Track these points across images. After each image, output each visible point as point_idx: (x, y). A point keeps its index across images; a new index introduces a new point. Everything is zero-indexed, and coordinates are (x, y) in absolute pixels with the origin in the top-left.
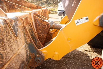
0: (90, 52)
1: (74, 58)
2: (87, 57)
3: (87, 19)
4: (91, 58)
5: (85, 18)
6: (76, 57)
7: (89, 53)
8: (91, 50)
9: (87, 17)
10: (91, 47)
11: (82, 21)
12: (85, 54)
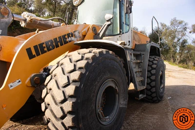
3: (20, 81)
5: (18, 81)
7: (16, 128)
9: (19, 80)
11: (16, 84)
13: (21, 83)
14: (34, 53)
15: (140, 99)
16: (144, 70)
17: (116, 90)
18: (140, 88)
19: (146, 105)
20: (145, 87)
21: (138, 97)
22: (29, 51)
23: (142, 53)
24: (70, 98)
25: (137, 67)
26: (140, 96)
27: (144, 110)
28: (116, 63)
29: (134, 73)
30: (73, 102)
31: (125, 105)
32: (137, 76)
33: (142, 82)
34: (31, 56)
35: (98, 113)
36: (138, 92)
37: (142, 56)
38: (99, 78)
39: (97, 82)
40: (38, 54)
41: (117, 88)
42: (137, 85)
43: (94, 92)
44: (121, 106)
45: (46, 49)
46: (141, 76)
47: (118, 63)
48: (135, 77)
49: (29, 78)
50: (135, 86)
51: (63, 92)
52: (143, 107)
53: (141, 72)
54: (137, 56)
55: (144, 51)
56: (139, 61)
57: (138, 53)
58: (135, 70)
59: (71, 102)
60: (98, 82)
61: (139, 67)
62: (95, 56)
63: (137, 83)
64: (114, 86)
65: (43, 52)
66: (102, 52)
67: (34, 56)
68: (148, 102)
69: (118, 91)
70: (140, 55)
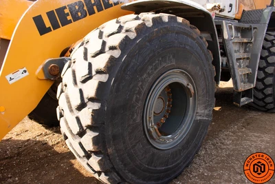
0: (47, 136)
1: (19, 154)
2: (43, 144)
3: (25, 71)
4: (50, 144)
5: (22, 71)
6: (22, 152)
7: (45, 138)
8: (48, 131)
9: (25, 69)
10: (46, 128)
11: (19, 76)
12: (39, 141)
13: (27, 73)
14: (48, 24)
15: (241, 104)
16: (255, 56)
17: (189, 89)
18: (242, 87)
19: (253, 114)
20: (252, 86)
21: (239, 102)
22: (38, 20)
23: (253, 26)
24: (90, 103)
25: (242, 51)
26: (242, 100)
27: (248, 124)
28: (190, 40)
29: (235, 61)
30: (93, 110)
31: (208, 115)
32: (240, 66)
33: (249, 77)
34: (43, 30)
35: (149, 131)
36: (239, 93)
37: (253, 32)
38: (150, 67)
39: (145, 76)
40: (56, 26)
41: (190, 87)
42: (239, 81)
43: (139, 93)
44: (199, 118)
45: (69, 18)
46: (247, 66)
47: (194, 39)
48: (236, 67)
49: (41, 67)
50: (235, 83)
51: (81, 91)
52: (247, 117)
53: (248, 58)
54: (243, 31)
55: (258, 22)
56: (245, 40)
57: (247, 26)
58: (236, 56)
59: (91, 110)
60: (149, 75)
61: (245, 52)
62: (143, 25)
63: (238, 78)
64: (184, 82)
65: (65, 22)
66: (160, 18)
67: (49, 30)
68: (257, 110)
69: (192, 91)
70: (249, 29)
